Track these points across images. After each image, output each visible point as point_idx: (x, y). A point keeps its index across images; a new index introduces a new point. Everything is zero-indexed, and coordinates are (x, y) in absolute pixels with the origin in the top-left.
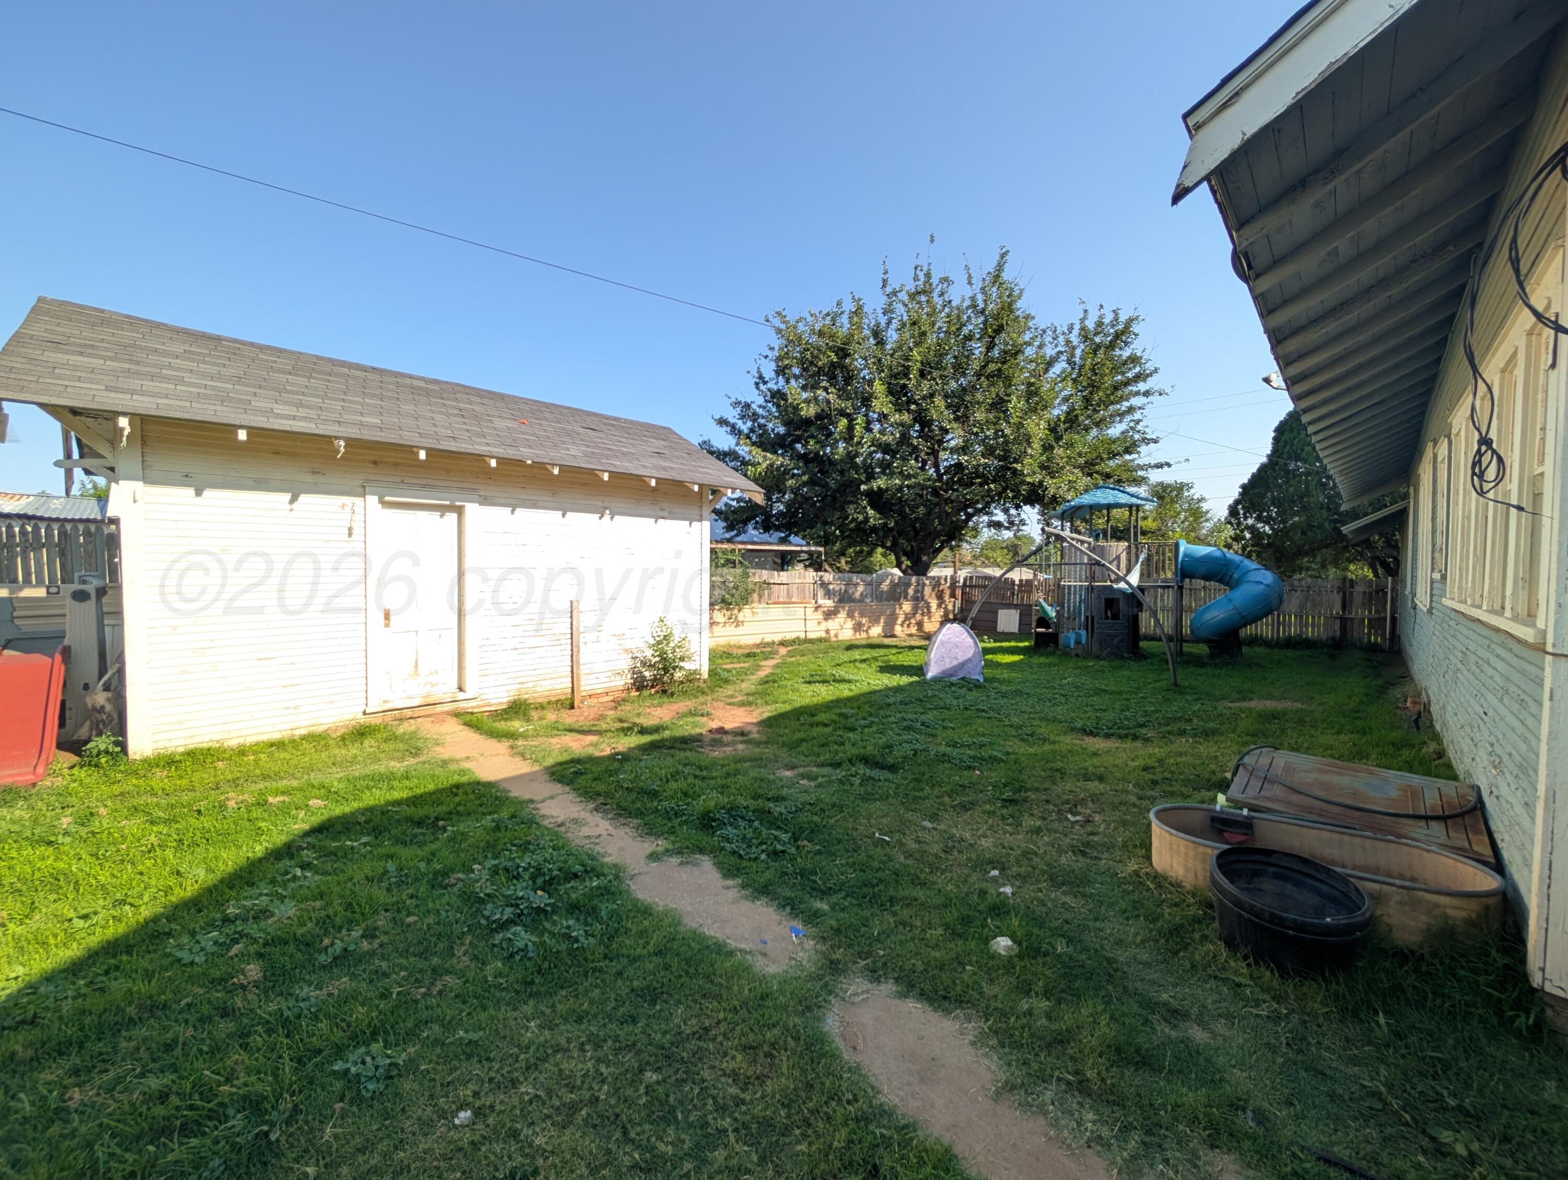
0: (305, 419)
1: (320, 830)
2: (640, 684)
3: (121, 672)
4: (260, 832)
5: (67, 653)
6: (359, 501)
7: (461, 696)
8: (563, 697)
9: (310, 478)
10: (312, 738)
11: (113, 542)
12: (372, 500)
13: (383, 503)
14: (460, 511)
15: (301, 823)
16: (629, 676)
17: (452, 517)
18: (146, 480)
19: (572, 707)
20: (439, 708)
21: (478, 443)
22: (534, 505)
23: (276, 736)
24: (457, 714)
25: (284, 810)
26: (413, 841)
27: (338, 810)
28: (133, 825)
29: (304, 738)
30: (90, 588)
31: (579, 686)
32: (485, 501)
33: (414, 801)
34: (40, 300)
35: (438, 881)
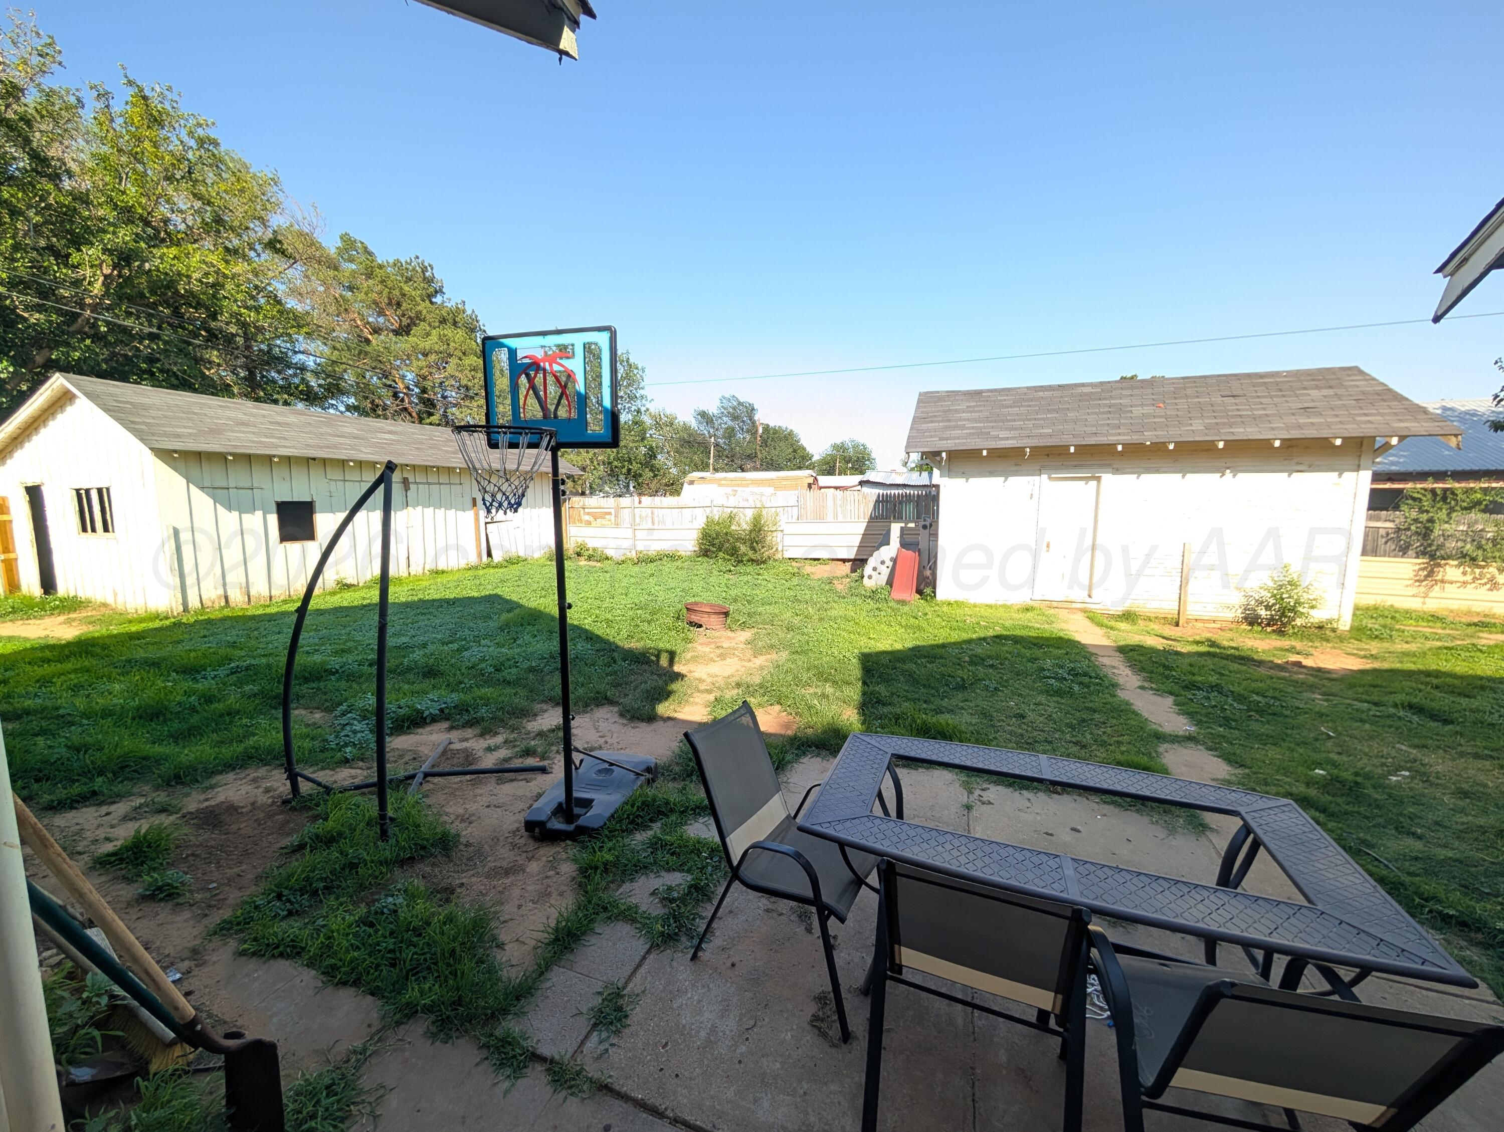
0: (1012, 438)
1: (997, 637)
2: (1252, 620)
3: (935, 562)
4: (975, 632)
5: (919, 551)
6: (1037, 478)
7: (1089, 600)
8: (1169, 616)
9: (1014, 468)
10: (1004, 606)
11: (935, 499)
12: (1044, 477)
13: (1050, 478)
14: (1098, 479)
15: (991, 633)
16: (1240, 611)
17: (1093, 484)
18: (949, 476)
19: (1177, 625)
20: (1074, 605)
21: (1113, 435)
22: (1157, 471)
23: (989, 602)
24: (1084, 611)
25: (986, 627)
26: (1030, 648)
27: (1005, 633)
28: (938, 620)
29: (1001, 606)
30: (928, 523)
31: (1185, 610)
32: (1117, 471)
33: (1037, 638)
34: (920, 394)
35: (1033, 660)
